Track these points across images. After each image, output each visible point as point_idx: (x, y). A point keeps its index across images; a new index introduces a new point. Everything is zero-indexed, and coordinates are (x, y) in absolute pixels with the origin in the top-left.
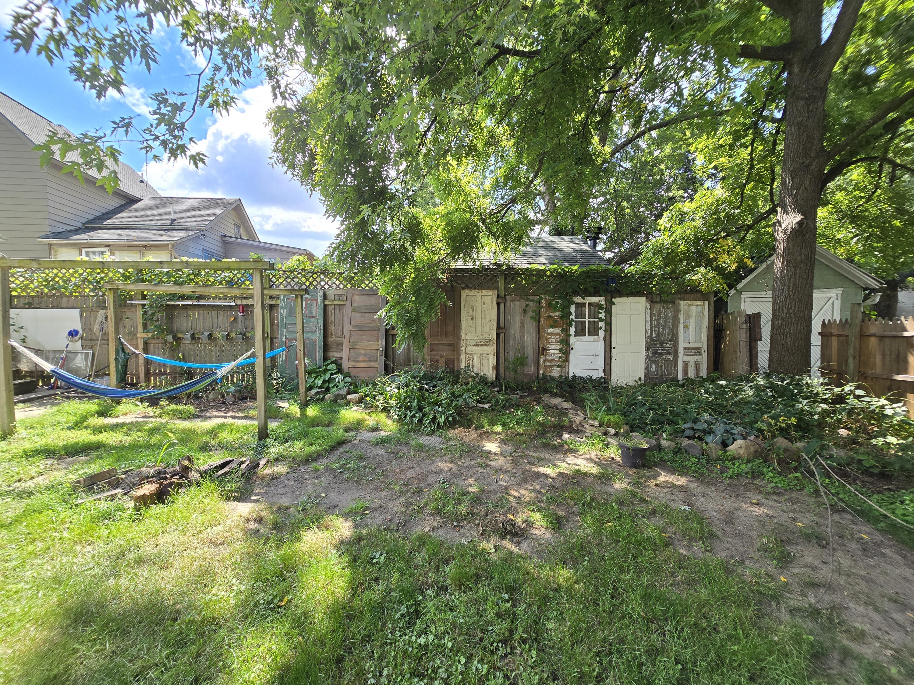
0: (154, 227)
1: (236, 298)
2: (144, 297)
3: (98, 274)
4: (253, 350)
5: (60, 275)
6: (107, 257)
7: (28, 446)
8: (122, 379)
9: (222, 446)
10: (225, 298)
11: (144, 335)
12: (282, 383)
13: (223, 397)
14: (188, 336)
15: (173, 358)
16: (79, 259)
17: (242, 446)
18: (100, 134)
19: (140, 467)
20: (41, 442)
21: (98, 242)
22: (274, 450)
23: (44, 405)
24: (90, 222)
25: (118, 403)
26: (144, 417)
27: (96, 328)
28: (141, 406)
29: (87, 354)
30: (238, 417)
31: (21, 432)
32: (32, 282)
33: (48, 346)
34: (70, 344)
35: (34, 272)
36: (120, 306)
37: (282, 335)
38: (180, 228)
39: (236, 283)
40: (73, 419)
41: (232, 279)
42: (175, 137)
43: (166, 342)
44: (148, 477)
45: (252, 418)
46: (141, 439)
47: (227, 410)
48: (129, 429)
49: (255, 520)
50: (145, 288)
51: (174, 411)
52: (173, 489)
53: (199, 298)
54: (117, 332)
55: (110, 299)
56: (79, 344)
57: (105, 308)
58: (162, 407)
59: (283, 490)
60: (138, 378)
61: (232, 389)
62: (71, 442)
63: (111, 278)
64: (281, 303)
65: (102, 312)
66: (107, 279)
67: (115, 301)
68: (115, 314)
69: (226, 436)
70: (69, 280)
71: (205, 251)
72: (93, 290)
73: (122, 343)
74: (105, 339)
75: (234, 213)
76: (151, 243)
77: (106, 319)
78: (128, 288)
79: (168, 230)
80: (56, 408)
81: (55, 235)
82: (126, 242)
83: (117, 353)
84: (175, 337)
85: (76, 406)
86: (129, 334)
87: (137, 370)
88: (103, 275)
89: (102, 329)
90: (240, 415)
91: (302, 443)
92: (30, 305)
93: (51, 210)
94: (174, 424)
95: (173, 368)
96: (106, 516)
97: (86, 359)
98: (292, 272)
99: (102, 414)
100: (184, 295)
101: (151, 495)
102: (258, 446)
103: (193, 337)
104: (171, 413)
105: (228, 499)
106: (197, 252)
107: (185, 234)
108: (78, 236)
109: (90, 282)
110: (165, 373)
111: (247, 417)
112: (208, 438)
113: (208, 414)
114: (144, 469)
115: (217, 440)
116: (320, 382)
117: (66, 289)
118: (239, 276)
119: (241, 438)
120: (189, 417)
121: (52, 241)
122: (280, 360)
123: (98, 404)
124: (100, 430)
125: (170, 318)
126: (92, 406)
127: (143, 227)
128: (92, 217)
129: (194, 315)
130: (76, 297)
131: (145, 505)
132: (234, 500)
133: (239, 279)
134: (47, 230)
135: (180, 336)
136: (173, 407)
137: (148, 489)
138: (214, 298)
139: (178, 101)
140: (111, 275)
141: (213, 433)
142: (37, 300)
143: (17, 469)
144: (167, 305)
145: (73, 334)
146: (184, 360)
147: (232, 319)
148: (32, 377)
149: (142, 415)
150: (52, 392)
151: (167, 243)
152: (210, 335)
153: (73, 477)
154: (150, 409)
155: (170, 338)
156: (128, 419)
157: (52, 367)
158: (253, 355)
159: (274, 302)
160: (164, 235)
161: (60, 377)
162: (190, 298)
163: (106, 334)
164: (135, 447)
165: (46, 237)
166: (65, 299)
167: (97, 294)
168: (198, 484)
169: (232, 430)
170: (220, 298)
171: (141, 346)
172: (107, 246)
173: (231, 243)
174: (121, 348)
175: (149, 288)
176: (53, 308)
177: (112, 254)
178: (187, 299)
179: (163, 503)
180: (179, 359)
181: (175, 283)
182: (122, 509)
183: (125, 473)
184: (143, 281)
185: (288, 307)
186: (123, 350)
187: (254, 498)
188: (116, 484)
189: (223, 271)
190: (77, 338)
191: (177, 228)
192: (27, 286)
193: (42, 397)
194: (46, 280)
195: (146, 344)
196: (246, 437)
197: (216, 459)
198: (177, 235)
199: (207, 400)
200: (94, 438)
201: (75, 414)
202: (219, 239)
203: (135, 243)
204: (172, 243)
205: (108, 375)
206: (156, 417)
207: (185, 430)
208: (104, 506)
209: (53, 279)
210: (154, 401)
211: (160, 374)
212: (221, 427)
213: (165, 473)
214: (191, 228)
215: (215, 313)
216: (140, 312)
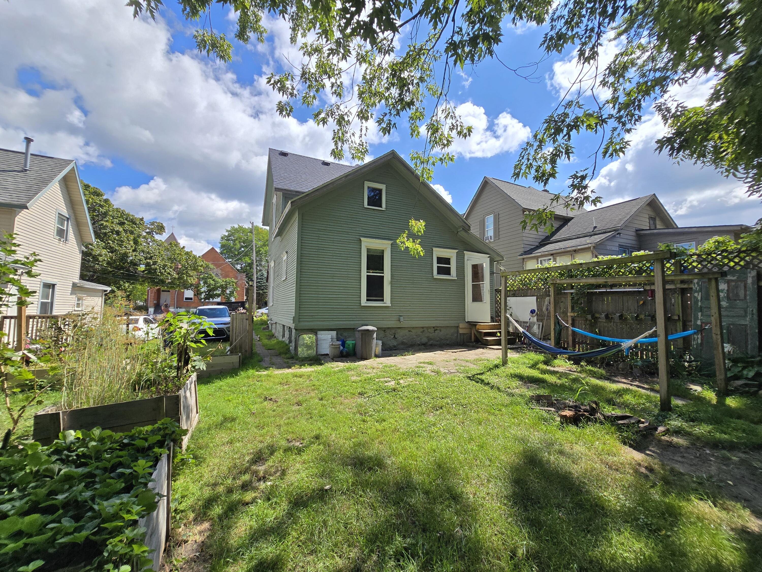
0: (581, 236)
1: (645, 284)
2: (572, 287)
3: (546, 274)
4: (654, 329)
5: (528, 277)
6: (552, 264)
7: (512, 371)
8: (558, 342)
9: (625, 405)
10: (634, 285)
11: (572, 314)
12: (697, 367)
13: (631, 368)
14: (603, 315)
15: (592, 332)
16: (536, 267)
17: (644, 410)
18: (545, 207)
19: (565, 399)
20: (518, 371)
21: (547, 253)
22: (676, 423)
23: (518, 352)
24: (543, 240)
25: (555, 358)
26: (570, 371)
27: (544, 309)
28: (569, 363)
29: (539, 325)
30: (643, 388)
31: (510, 364)
32: (515, 282)
33: (521, 319)
34: (531, 318)
35: (516, 276)
36: (558, 294)
37: (696, 319)
38: (600, 232)
39: (645, 271)
40: (532, 362)
41: (641, 268)
42: (582, 194)
43: (587, 319)
44: (569, 407)
45: (657, 392)
46: (567, 384)
47: (634, 379)
48: (561, 376)
49: (646, 468)
50: (574, 281)
51: (590, 370)
52: (584, 419)
53: (612, 286)
54: (555, 312)
55: (552, 290)
56: (535, 318)
57: (549, 296)
58: (582, 366)
59: (680, 459)
60: (568, 344)
61: (640, 363)
62: (530, 375)
63: (553, 276)
64: (695, 287)
65: (547, 298)
66: (550, 277)
67: (554, 291)
68: (554, 300)
69: (628, 398)
70: (532, 279)
71: (620, 246)
72: (543, 285)
73: (558, 319)
74: (549, 316)
75: (648, 208)
76: (579, 247)
77: (550, 303)
78: (562, 282)
79: (591, 236)
80: (524, 355)
81: (526, 253)
82: (563, 250)
83: (555, 325)
84: (593, 316)
85: (533, 355)
86: (563, 313)
87: (568, 339)
88: (548, 275)
89: (547, 309)
90: (646, 386)
91: (711, 427)
92: (514, 295)
93: (524, 238)
94: (590, 380)
95: (592, 339)
96: (545, 420)
97: (539, 328)
98: (709, 254)
99: (546, 363)
100: (600, 285)
101: (570, 418)
102: (658, 415)
103: (607, 317)
104: (588, 372)
105: (625, 443)
106: (614, 248)
107: (603, 236)
108: (537, 251)
109: (542, 280)
110: (586, 343)
111: (652, 390)
112: (614, 396)
113: (616, 379)
114: (567, 401)
115: (622, 400)
116: (751, 374)
117: (530, 285)
118: (648, 265)
119: (644, 404)
120: (600, 377)
121: (524, 256)
122: (694, 343)
123: (544, 357)
124: (544, 372)
125: (590, 302)
126: (541, 357)
127: (574, 237)
128: (544, 237)
129: (608, 299)
130: (535, 289)
131: (566, 422)
132: (630, 447)
133: (648, 267)
134: (522, 251)
135: (597, 315)
136: (589, 367)
137: (568, 413)
138: (625, 286)
139: (584, 173)
140: (553, 274)
141: (619, 393)
142: (517, 292)
143: (508, 382)
144: (588, 292)
145: (533, 312)
146: (600, 334)
147: (641, 302)
148: (514, 336)
149: (569, 369)
150: (522, 346)
151: (590, 245)
152: (621, 317)
153: (531, 394)
154: (574, 366)
155: (589, 317)
156: (560, 370)
157: (523, 330)
158: (654, 335)
159: (685, 286)
160: (588, 240)
161: (526, 336)
162: (605, 286)
163: (549, 313)
164: (562, 387)
165: (521, 255)
166: (529, 291)
167: (545, 287)
168: (601, 423)
169: (635, 396)
170: (630, 285)
171: (570, 322)
172: (552, 255)
173: (645, 235)
174: (557, 322)
175: (575, 281)
176: (524, 296)
177: (555, 260)
178: (603, 287)
179: (577, 426)
180: (596, 333)
181: (594, 276)
182: (554, 420)
183: (556, 400)
184: (571, 277)
185: (703, 290)
186: (558, 323)
187: (648, 452)
188: (551, 405)
189: (633, 263)
190: (535, 314)
191: (598, 232)
192: (513, 284)
193: (518, 348)
194: (521, 281)
195: (573, 320)
196: (648, 405)
197: (618, 412)
198: (597, 238)
199: (617, 368)
200: (541, 376)
201: (532, 360)
202: (634, 234)
203: (569, 249)
204: (593, 245)
205: (550, 339)
206: (578, 372)
207: (597, 385)
208: (545, 415)
209: (524, 279)
210: (576, 360)
211: (582, 343)
212: (626, 391)
213: (580, 408)
214: (608, 230)
215: (625, 298)
216: (569, 298)
